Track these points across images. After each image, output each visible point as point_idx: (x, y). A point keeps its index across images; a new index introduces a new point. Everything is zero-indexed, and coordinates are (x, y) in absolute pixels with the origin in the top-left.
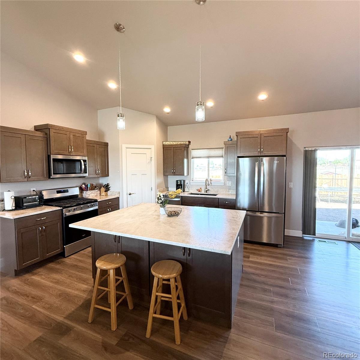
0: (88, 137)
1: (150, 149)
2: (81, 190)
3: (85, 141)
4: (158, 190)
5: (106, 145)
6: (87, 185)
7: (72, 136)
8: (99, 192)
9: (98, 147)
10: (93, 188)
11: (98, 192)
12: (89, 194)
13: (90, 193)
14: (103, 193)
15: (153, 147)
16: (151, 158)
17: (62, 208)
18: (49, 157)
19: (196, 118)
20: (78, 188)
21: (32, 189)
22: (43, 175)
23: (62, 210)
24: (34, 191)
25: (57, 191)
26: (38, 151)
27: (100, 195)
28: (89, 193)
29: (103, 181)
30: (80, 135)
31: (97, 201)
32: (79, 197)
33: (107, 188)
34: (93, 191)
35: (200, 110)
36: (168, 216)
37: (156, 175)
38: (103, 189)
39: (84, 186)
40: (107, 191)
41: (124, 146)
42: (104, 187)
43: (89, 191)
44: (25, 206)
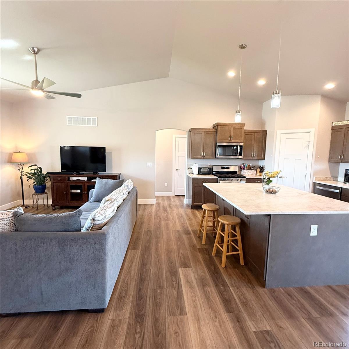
0: (246, 128)
1: (309, 132)
2: (241, 168)
3: (243, 131)
5: (265, 132)
6: (245, 166)
7: (232, 129)
8: (255, 172)
9: (256, 135)
10: (250, 168)
11: (254, 172)
12: (246, 173)
13: (247, 171)
14: (258, 174)
15: (313, 131)
16: (309, 142)
17: (218, 177)
18: (216, 143)
20: (237, 167)
21: (208, 164)
22: (212, 156)
23: (218, 178)
24: (209, 165)
25: (222, 167)
26: (210, 140)
27: (256, 174)
28: (245, 172)
29: (261, 163)
30: (239, 127)
31: (245, 178)
32: (238, 173)
33: (262, 169)
34: (249, 171)
37: (314, 161)
38: (258, 170)
39: (242, 166)
40: (262, 172)
41: (279, 132)
42: (259, 168)
43: (245, 170)
44: (202, 173)
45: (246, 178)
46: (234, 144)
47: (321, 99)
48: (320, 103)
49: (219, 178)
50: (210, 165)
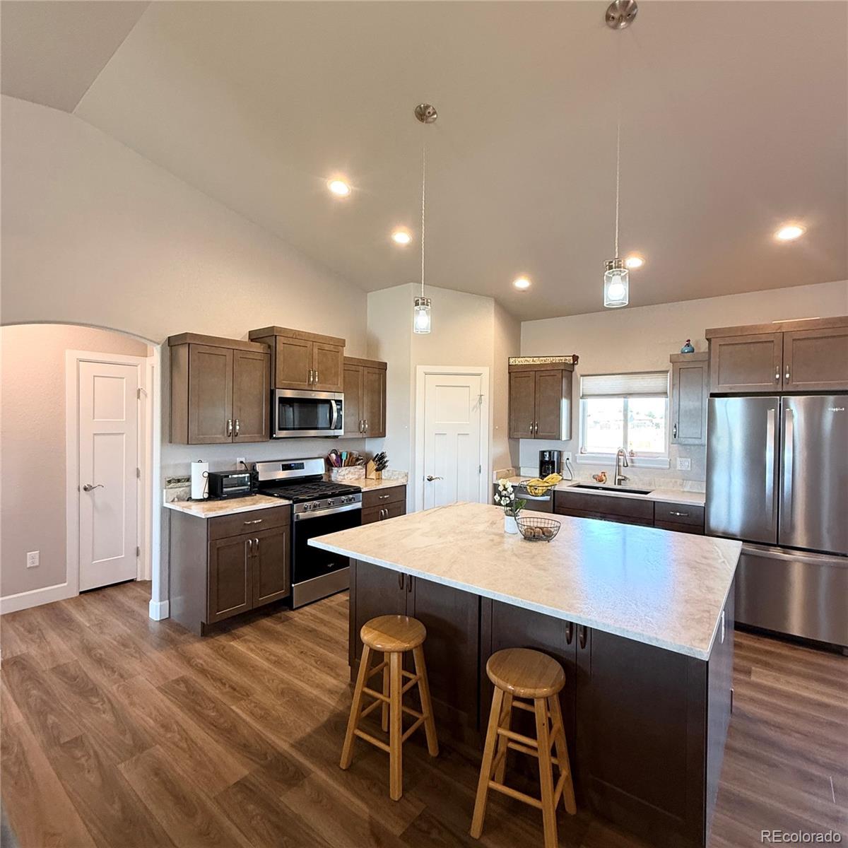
0: (347, 352)
1: (479, 375)
2: (329, 464)
3: (341, 361)
4: (495, 472)
5: (383, 367)
6: (341, 455)
7: (316, 350)
8: (364, 470)
9: (366, 373)
10: (352, 461)
11: (361, 471)
12: (344, 475)
13: (347, 472)
14: (373, 475)
15: (485, 371)
16: (481, 396)
17: (291, 502)
18: (272, 393)
19: (605, 300)
20: (323, 460)
21: (239, 460)
22: (260, 432)
23: (291, 506)
24: (242, 462)
25: (283, 465)
26: (253, 382)
27: (366, 478)
28: (343, 473)
29: (374, 447)
30: (332, 348)
31: (360, 492)
32: (324, 480)
33: (381, 462)
34: (352, 469)
35: (616, 279)
36: (525, 538)
37: (491, 436)
38: (372, 465)
39: (333, 456)
40: (381, 470)
41: (421, 370)
42: (373, 461)
43: (343, 468)
44: (227, 493)
45: (362, 491)
46: (323, 396)
47: (495, 309)
48: (493, 315)
49: (294, 503)
50: (244, 462)
